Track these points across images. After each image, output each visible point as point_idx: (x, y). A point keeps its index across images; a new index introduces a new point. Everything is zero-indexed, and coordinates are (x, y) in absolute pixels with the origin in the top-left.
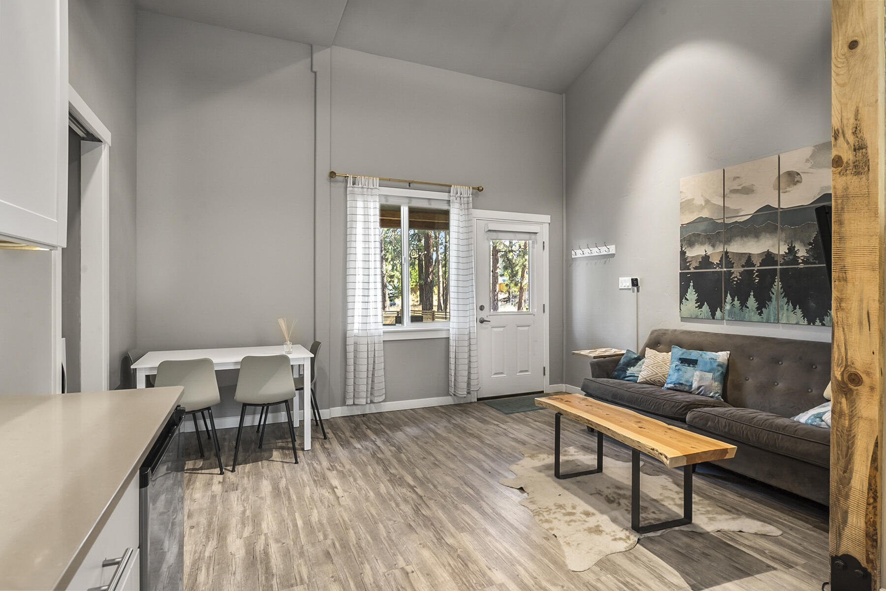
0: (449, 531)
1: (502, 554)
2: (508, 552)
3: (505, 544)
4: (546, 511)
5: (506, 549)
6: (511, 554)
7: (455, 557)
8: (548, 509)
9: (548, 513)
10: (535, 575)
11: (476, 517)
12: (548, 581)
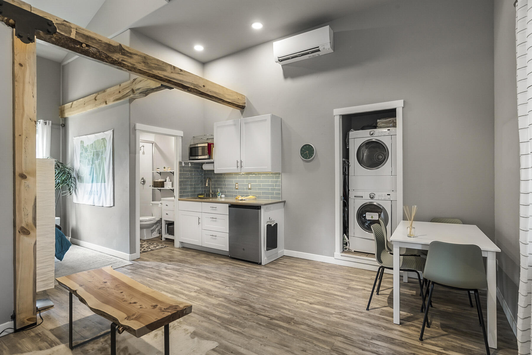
0: (225, 302)
1: (194, 301)
2: (192, 302)
3: (195, 304)
4: (176, 326)
5: (194, 303)
6: (191, 302)
7: (214, 295)
8: (175, 328)
9: (174, 325)
10: (179, 298)
11: (217, 312)
12: (173, 297)
